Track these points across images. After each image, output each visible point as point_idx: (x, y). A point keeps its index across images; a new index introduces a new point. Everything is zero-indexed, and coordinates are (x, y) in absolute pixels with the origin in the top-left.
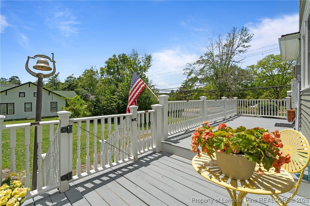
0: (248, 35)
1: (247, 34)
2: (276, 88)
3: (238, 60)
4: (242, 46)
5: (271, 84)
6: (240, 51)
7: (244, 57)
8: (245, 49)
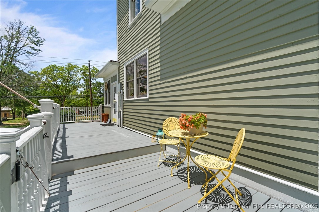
0: (38, 38)
1: (38, 36)
2: (61, 97)
3: (26, 62)
4: (31, 47)
5: (56, 93)
6: (28, 53)
7: (33, 61)
8: (33, 52)
